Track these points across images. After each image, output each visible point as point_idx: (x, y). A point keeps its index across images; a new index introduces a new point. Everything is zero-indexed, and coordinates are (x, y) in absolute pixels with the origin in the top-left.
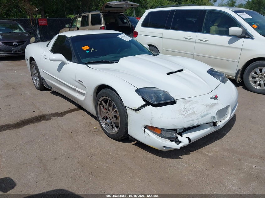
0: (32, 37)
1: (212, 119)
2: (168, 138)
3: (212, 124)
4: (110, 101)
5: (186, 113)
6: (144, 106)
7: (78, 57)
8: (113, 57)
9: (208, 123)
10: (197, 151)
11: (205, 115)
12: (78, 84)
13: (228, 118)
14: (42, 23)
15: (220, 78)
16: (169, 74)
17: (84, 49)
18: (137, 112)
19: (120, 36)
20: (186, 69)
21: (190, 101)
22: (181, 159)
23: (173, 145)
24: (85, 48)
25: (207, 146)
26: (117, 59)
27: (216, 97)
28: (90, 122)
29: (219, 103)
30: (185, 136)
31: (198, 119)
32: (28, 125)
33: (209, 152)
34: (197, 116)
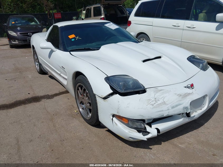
0: (45, 28)
1: (184, 109)
2: (135, 128)
3: (185, 115)
4: (84, 87)
5: (155, 103)
6: (111, 94)
7: (64, 45)
8: (96, 45)
9: (181, 114)
10: (169, 141)
11: (177, 106)
12: (62, 70)
13: (205, 108)
14: (57, 17)
15: (199, 65)
16: (144, 61)
17: (70, 38)
18: (104, 100)
19: (106, 25)
20: (164, 56)
21: (161, 90)
22: (149, 150)
23: (140, 136)
24: (71, 36)
25: (181, 137)
26: (99, 47)
27: (192, 85)
28: (73, 105)
29: (194, 92)
30: (154, 126)
31: (168, 110)
32: (20, 106)
33: (181, 144)
34: (168, 106)
